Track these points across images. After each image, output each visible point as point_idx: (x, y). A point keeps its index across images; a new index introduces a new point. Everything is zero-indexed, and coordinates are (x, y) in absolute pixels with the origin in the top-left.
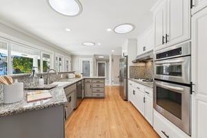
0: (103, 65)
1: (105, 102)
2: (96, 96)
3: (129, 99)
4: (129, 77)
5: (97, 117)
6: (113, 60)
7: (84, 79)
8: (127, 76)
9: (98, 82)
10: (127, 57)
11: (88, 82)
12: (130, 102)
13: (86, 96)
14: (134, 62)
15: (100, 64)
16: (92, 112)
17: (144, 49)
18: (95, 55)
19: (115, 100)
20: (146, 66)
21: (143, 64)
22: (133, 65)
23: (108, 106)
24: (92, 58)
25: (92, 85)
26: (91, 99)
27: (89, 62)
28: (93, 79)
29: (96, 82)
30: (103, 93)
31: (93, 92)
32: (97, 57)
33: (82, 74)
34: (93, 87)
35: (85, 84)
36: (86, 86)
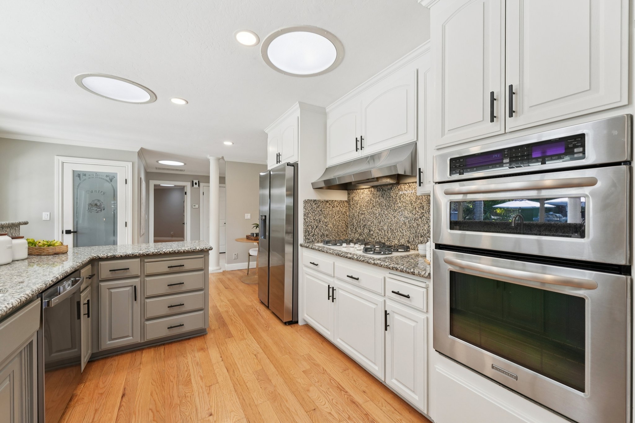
0: (175, 197)
2: (163, 333)
3: (304, 316)
4: (301, 239)
6: (222, 180)
7: (94, 262)
8: (294, 233)
9: (177, 269)
10: (295, 166)
11: (119, 274)
12: (308, 326)
14: (317, 188)
15: (160, 192)
17: (359, 143)
18: (142, 153)
19: (253, 330)
20: (348, 202)
21: (340, 196)
22: (313, 195)
23: (231, 368)
24: (131, 163)
25: (143, 283)
26: (139, 353)
27: (112, 179)
28: (148, 256)
29: (167, 270)
30: (201, 312)
31: (149, 315)
32: (151, 161)
33: (74, 232)
34: (149, 293)
35: (102, 284)
36: (105, 294)
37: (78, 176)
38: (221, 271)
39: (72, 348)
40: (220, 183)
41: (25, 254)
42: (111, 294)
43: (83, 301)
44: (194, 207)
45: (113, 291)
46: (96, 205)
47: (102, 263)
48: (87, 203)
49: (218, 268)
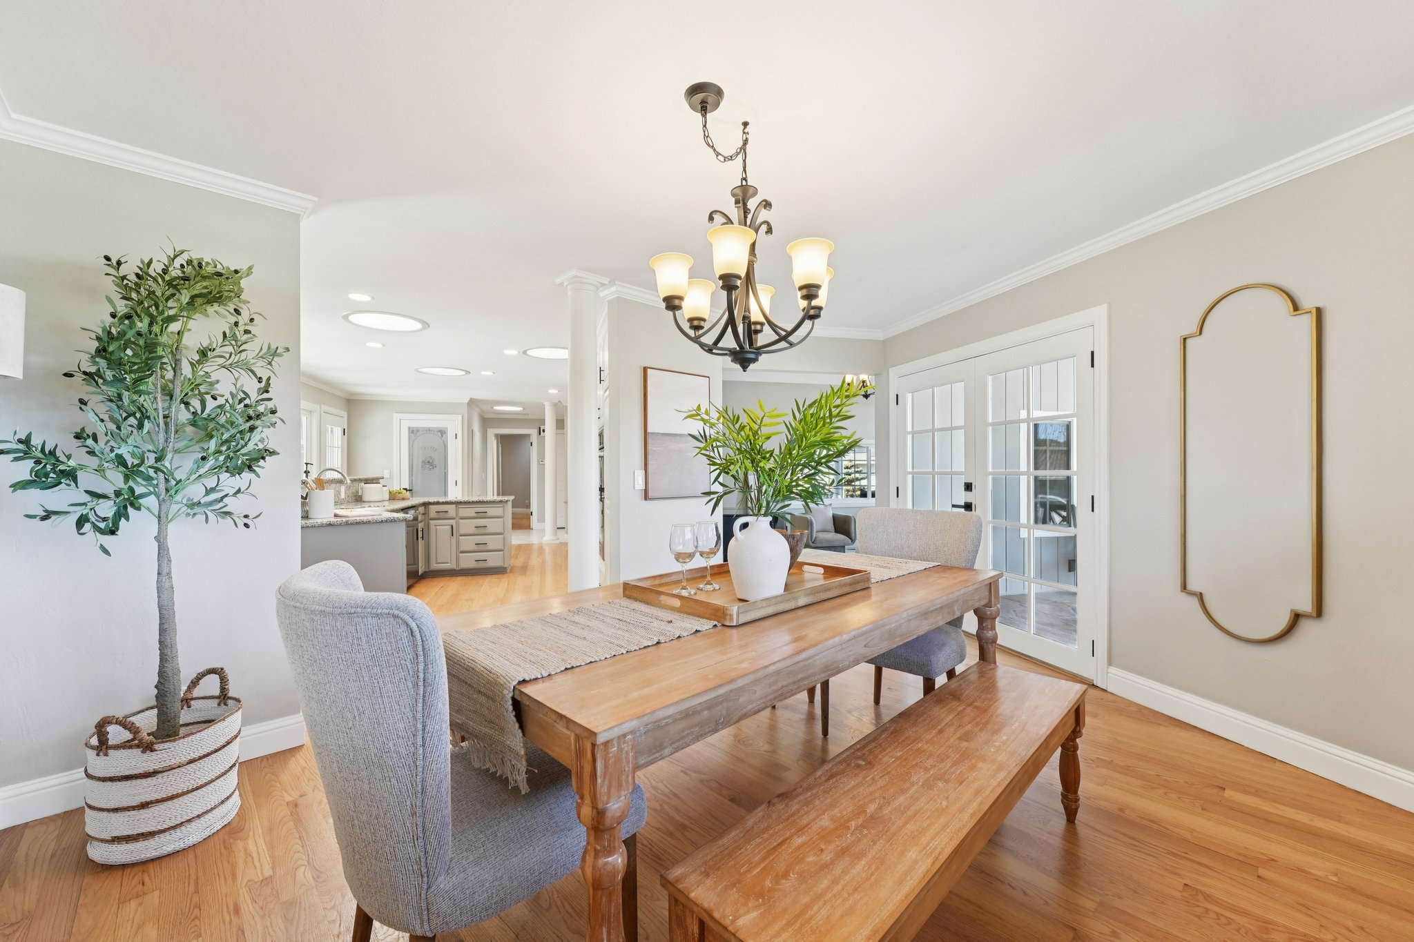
0: (520, 447)
2: (472, 565)
9: (481, 515)
11: (442, 516)
13: (435, 567)
18: (472, 402)
24: (461, 416)
25: (457, 524)
26: (455, 578)
27: (442, 432)
28: (460, 503)
29: (474, 515)
30: (501, 553)
31: (462, 549)
32: (486, 408)
33: (410, 490)
34: (462, 532)
35: (431, 522)
36: (433, 528)
37: (412, 431)
38: (558, 542)
39: (414, 564)
40: (557, 428)
41: (387, 497)
42: (436, 529)
43: (420, 529)
44: (541, 463)
45: (438, 527)
46: (428, 462)
47: (431, 507)
48: (421, 460)
49: (555, 538)
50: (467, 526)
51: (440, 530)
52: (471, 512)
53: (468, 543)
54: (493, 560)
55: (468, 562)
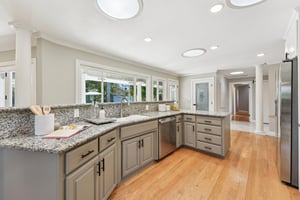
1: (220, 168)
2: (204, 149)
5: (180, 192)
9: (209, 123)
10: (293, 61)
11: (189, 120)
13: (186, 144)
16: (180, 177)
24: (214, 78)
25: (196, 126)
27: (207, 85)
28: (197, 115)
29: (204, 122)
31: (198, 139)
34: (198, 130)
37: (197, 85)
48: (199, 95)
50: (201, 127)
51: (189, 126)
52: (202, 120)
53: (201, 136)
54: (216, 150)
55: (201, 146)
